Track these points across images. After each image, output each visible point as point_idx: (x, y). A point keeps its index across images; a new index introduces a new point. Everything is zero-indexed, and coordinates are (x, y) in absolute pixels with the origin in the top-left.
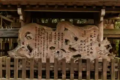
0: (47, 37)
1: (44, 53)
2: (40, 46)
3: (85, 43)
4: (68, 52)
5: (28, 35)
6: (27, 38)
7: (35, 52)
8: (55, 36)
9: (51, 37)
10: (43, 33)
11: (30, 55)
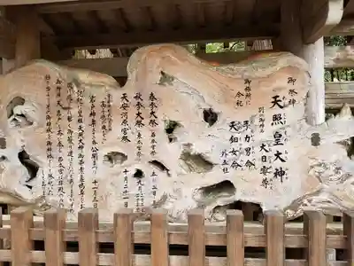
0: (93, 114)
1: (82, 180)
2: (65, 151)
3: (248, 132)
4: (180, 174)
5: (18, 110)
6: (15, 119)
7: (50, 176)
8: (124, 107)
9: (106, 114)
10: (75, 96)
11: (30, 187)
